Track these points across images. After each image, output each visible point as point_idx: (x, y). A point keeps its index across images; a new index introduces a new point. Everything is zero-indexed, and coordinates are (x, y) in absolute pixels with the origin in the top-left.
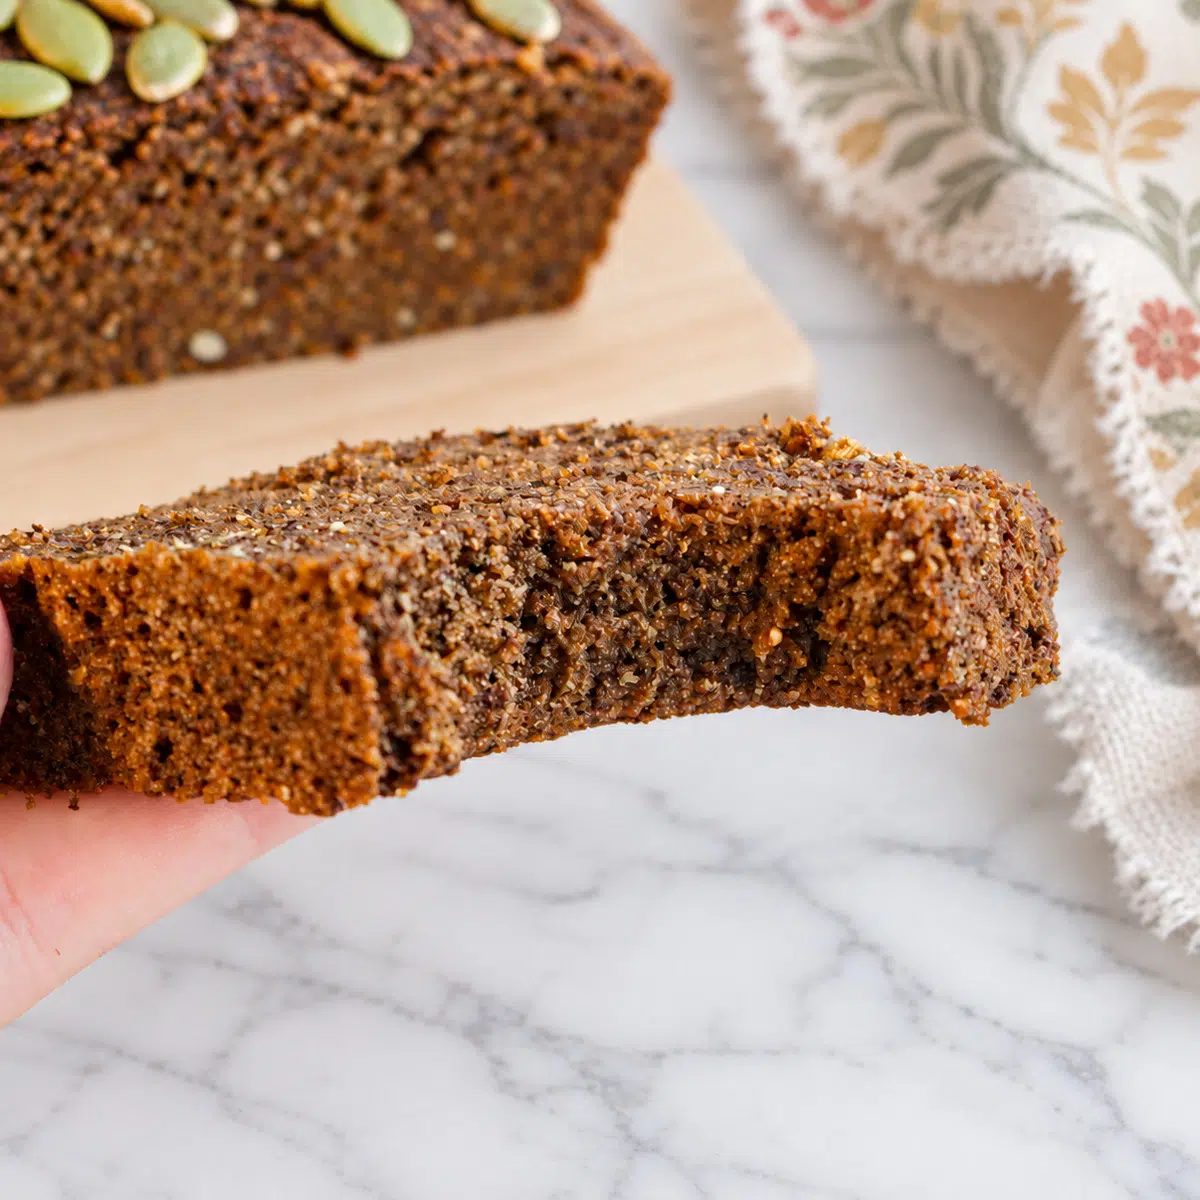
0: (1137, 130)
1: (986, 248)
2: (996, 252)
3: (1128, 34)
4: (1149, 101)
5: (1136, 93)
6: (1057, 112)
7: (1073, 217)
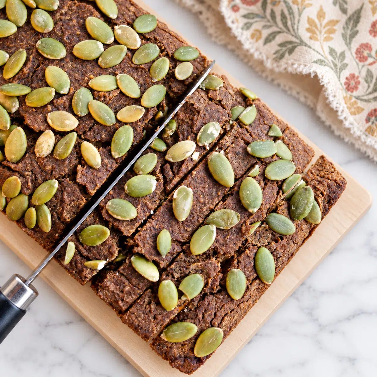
0: (325, 33)
1: (293, 64)
2: (295, 66)
3: (321, 9)
4: (327, 24)
5: (324, 22)
6: (308, 30)
7: (316, 62)
